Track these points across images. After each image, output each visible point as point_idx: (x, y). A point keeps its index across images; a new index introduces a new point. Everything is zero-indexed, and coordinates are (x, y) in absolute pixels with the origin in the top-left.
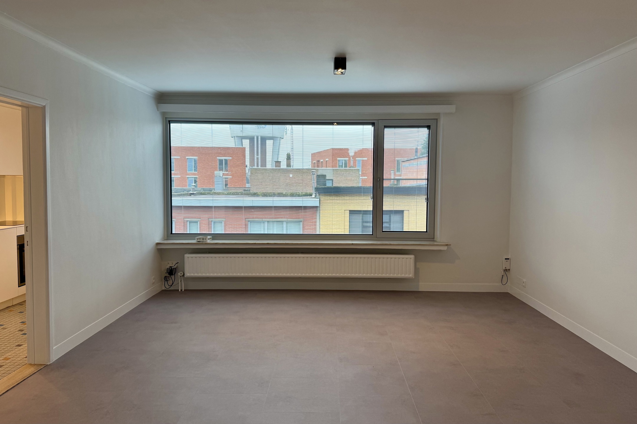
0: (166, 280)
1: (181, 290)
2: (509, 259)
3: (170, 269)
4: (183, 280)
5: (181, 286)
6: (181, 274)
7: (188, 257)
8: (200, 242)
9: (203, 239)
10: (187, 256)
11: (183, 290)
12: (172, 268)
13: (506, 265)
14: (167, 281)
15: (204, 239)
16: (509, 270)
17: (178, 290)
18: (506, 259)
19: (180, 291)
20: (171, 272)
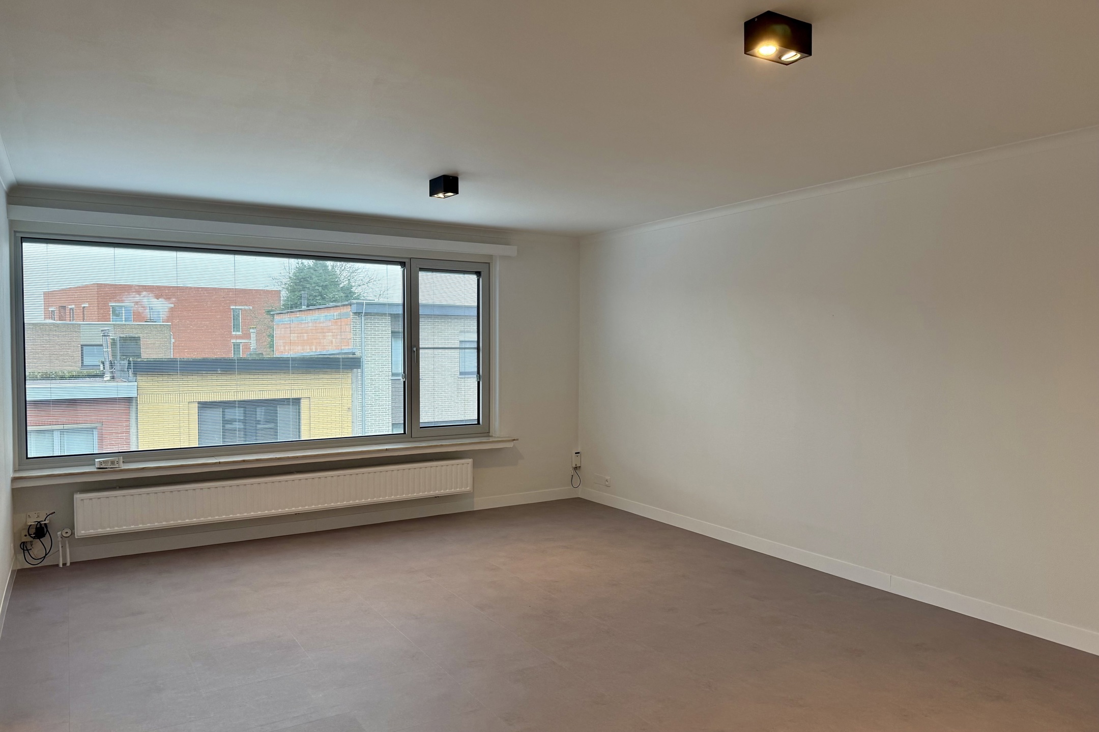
0: (25, 549)
1: (64, 564)
2: (579, 453)
3: (38, 526)
4: (67, 545)
5: (64, 556)
6: (67, 533)
7: (82, 500)
8: (107, 468)
9: (113, 463)
10: (78, 497)
11: (68, 564)
12: (41, 525)
13: (576, 461)
14: (28, 550)
15: (116, 463)
16: (580, 467)
17: (57, 565)
18: (576, 453)
19: (61, 566)
20: (40, 531)
